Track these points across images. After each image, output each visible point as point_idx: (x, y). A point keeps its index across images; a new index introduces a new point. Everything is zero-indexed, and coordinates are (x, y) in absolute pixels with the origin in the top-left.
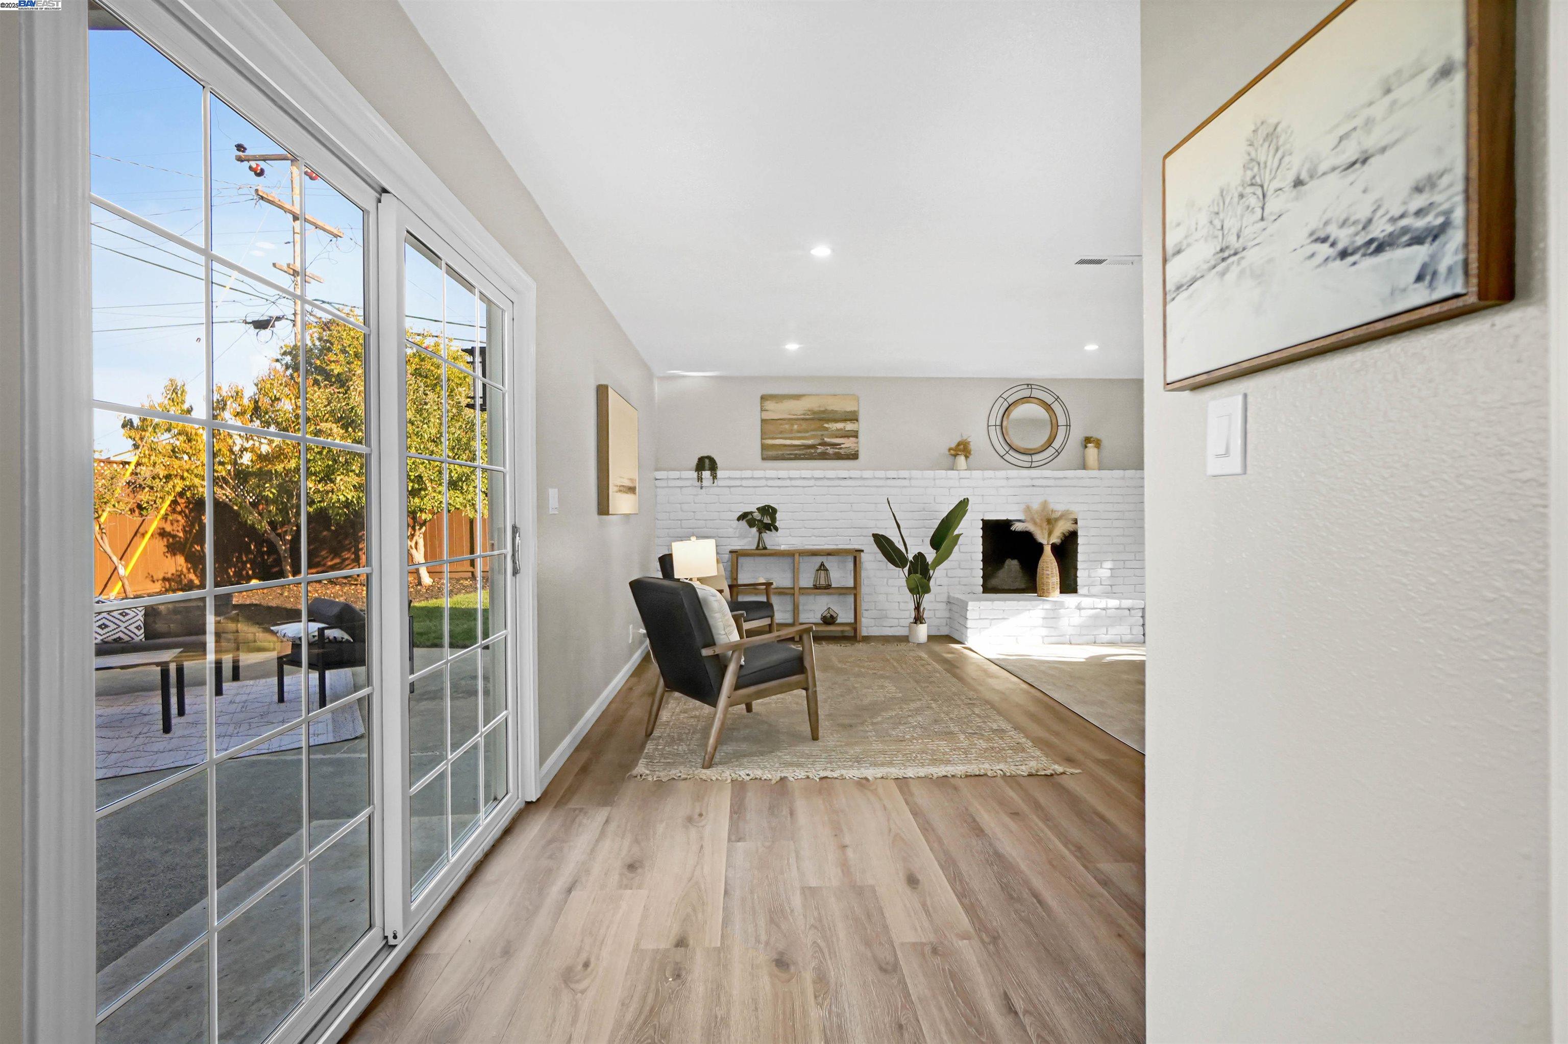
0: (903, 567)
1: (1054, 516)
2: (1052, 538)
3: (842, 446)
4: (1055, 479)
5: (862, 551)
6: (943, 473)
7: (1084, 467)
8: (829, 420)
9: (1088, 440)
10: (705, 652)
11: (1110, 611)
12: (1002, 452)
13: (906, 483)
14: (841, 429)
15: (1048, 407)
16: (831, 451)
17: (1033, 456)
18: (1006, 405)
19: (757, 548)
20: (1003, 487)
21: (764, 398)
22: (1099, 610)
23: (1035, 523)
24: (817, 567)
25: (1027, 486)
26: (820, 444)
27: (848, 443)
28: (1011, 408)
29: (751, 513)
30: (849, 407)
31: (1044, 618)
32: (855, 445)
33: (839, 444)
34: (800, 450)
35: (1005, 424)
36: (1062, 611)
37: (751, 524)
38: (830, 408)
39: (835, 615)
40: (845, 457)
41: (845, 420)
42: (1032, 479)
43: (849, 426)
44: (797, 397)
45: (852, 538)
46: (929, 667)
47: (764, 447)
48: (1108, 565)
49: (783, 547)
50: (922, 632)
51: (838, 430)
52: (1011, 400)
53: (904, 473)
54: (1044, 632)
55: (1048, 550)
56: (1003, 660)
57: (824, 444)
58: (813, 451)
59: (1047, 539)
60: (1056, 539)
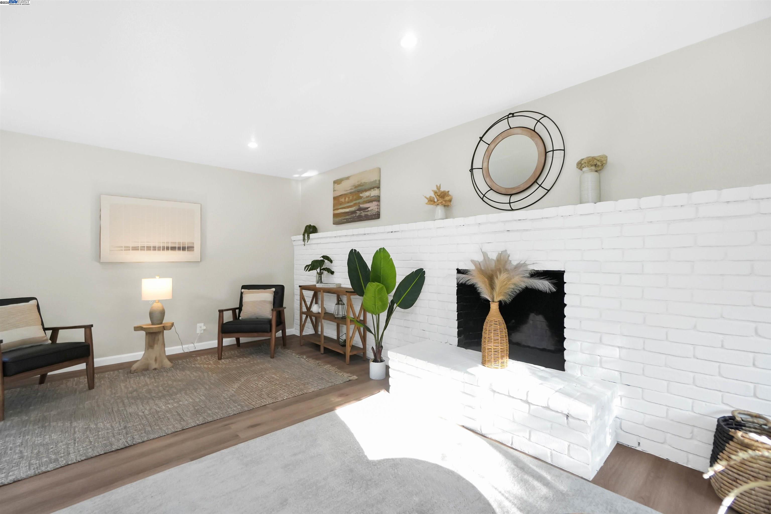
8: (362, 191)
12: (482, 196)
13: (399, 235)
15: (533, 133)
16: (363, 214)
17: (513, 196)
21: (335, 183)
26: (358, 210)
27: (373, 206)
28: (492, 146)
30: (373, 178)
32: (378, 207)
33: (367, 208)
34: (348, 216)
35: (485, 166)
38: (364, 181)
40: (370, 218)
41: (372, 189)
43: (374, 193)
44: (348, 178)
47: (334, 216)
51: (367, 197)
53: (396, 227)
57: (360, 209)
58: (355, 215)
60: (502, 296)
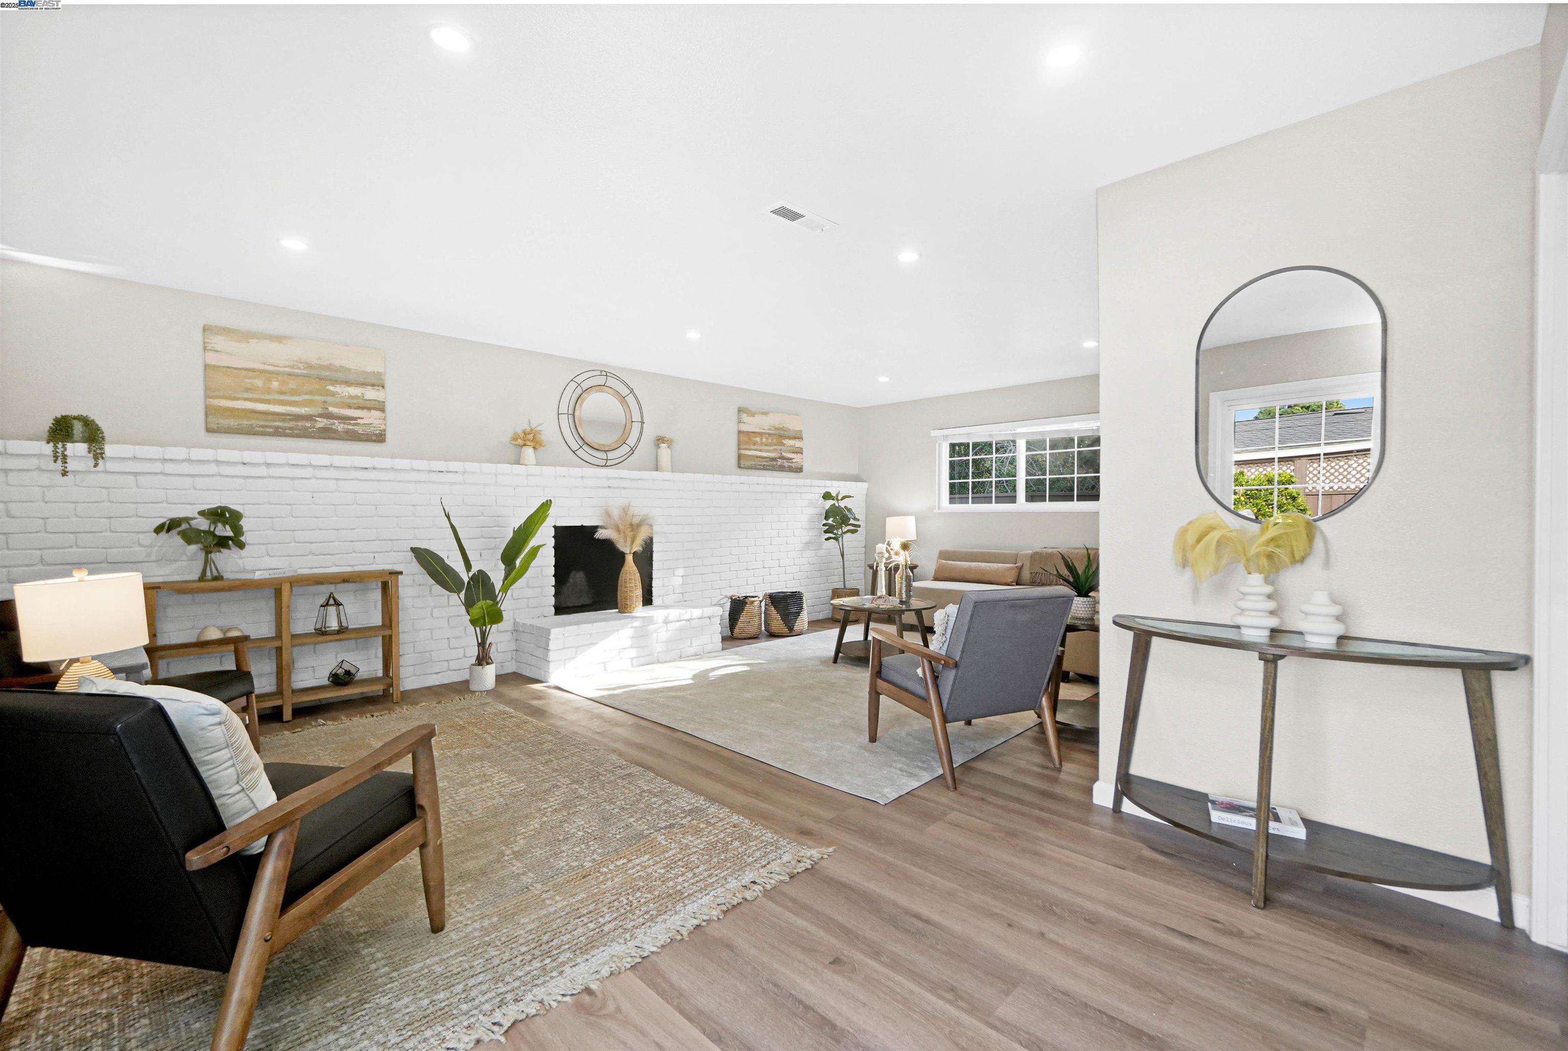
0: (459, 592)
1: (636, 520)
2: (634, 545)
3: (359, 421)
4: (631, 480)
5: (401, 573)
6: (506, 468)
7: (657, 469)
8: (335, 382)
9: (660, 440)
10: (196, 859)
11: (695, 621)
12: (575, 446)
13: (457, 478)
14: (356, 397)
15: (622, 399)
16: (340, 427)
17: (609, 453)
18: (579, 391)
19: (202, 578)
20: (577, 487)
21: (206, 329)
22: (684, 622)
23: (618, 530)
24: (322, 600)
25: (604, 488)
26: (320, 416)
27: (370, 419)
28: (585, 395)
29: (187, 520)
30: (371, 366)
31: (632, 638)
32: (381, 422)
33: (355, 419)
34: (284, 420)
35: (577, 413)
36: (651, 627)
37: (190, 536)
38: (337, 363)
39: (353, 671)
40: (364, 437)
41: (364, 385)
42: (609, 479)
43: (371, 394)
44: (279, 339)
45: (376, 555)
46: (529, 726)
47: (209, 411)
48: (680, 572)
49: (258, 575)
50: (488, 675)
51: (351, 397)
52: (585, 385)
53: (454, 466)
54: (633, 653)
55: (629, 559)
56: (610, 696)
58: (308, 425)
59: (629, 547)
60: (637, 547)
